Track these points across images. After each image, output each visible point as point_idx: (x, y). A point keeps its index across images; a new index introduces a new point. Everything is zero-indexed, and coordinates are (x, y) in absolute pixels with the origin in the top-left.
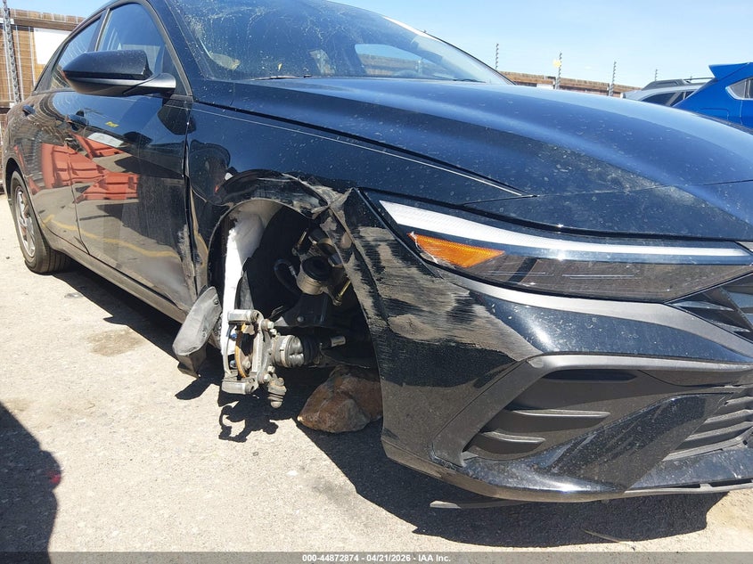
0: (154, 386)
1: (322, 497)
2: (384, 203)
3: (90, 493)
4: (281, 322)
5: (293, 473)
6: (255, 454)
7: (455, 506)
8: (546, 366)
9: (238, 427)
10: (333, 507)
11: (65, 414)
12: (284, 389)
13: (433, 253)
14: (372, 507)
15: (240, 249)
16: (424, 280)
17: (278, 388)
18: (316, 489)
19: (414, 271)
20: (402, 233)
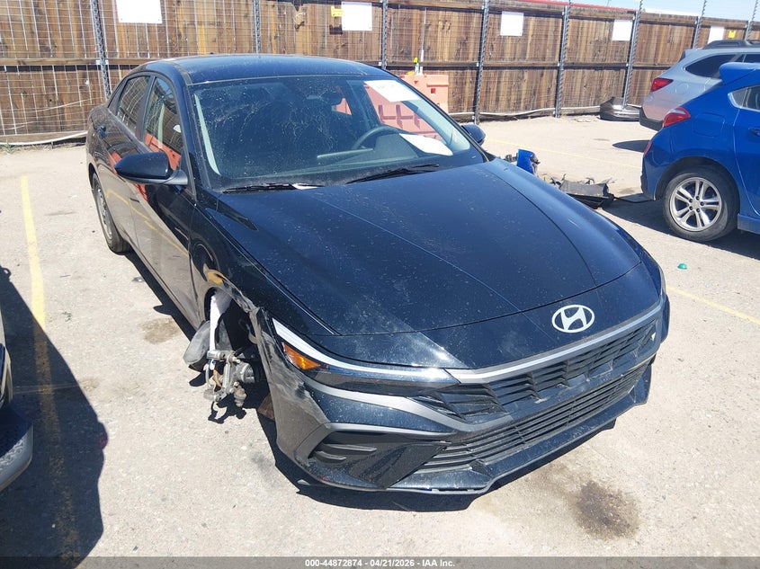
0: (179, 373)
1: (256, 466)
2: (274, 320)
3: (128, 451)
4: (242, 355)
5: (244, 448)
6: (226, 432)
7: (307, 484)
8: (332, 427)
9: (221, 412)
10: (258, 472)
11: (121, 392)
12: (245, 395)
13: (290, 358)
14: (280, 474)
15: (219, 307)
16: (286, 370)
17: (240, 396)
18: (253, 460)
19: (283, 364)
20: (279, 340)
